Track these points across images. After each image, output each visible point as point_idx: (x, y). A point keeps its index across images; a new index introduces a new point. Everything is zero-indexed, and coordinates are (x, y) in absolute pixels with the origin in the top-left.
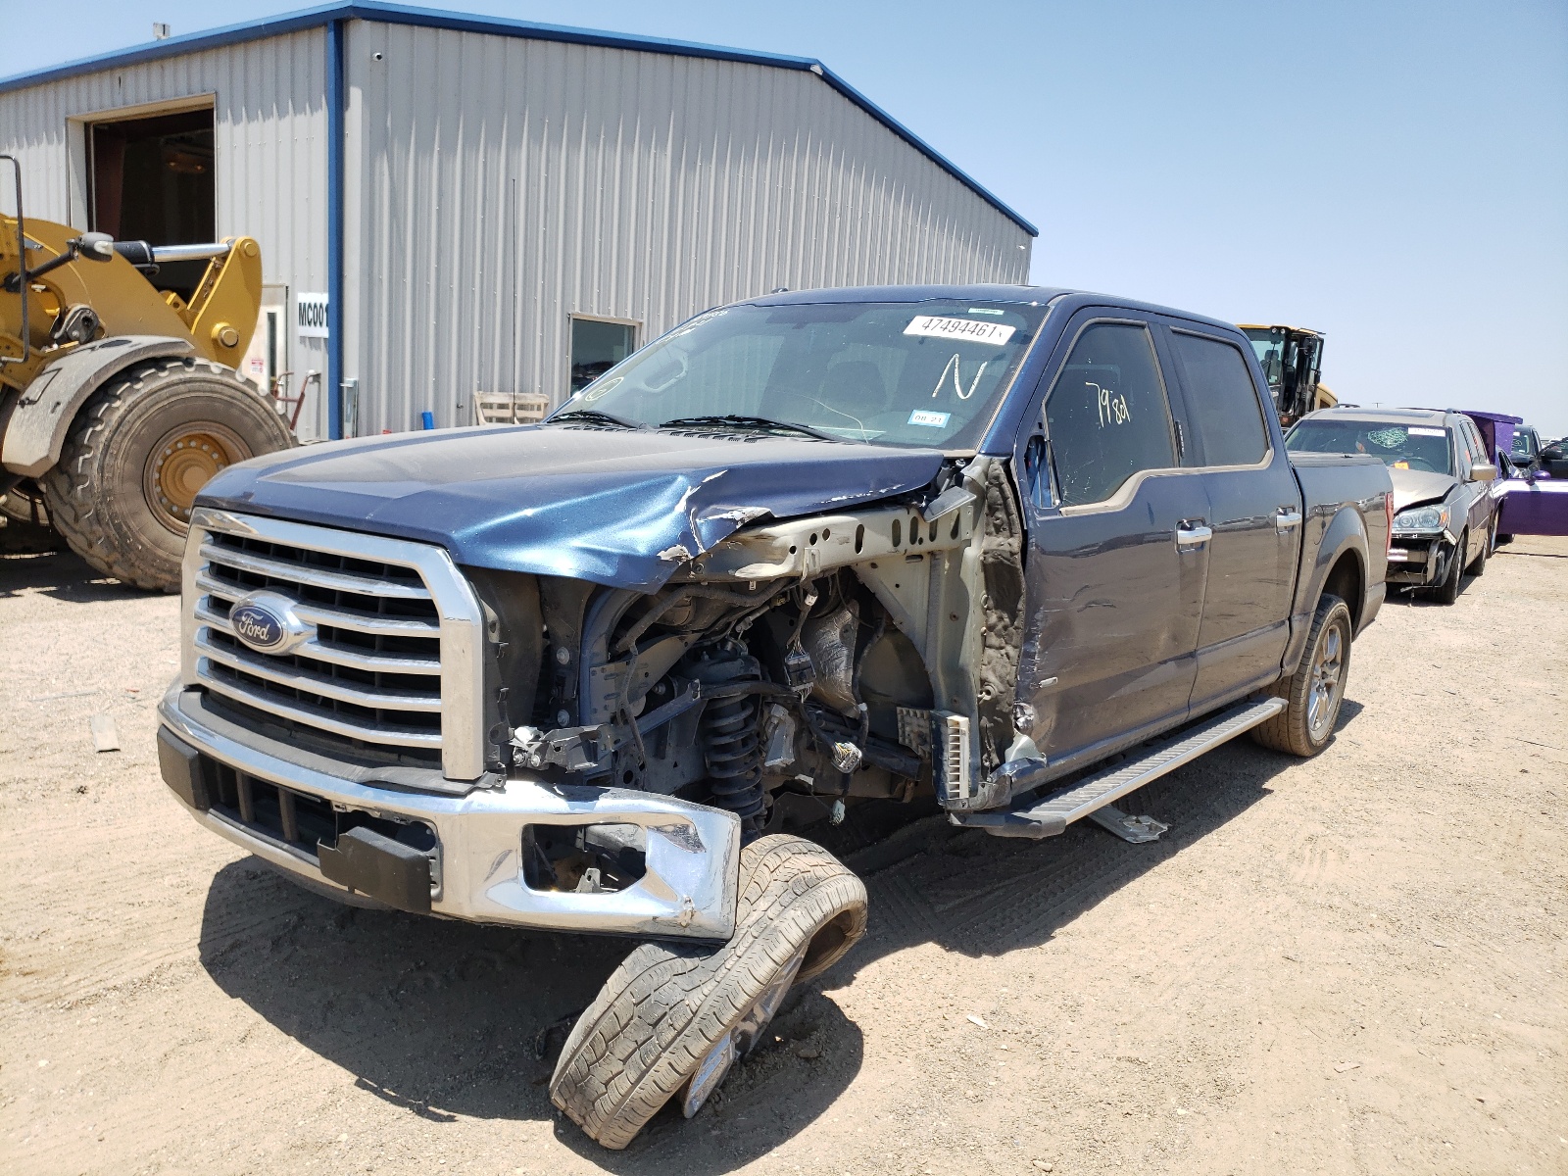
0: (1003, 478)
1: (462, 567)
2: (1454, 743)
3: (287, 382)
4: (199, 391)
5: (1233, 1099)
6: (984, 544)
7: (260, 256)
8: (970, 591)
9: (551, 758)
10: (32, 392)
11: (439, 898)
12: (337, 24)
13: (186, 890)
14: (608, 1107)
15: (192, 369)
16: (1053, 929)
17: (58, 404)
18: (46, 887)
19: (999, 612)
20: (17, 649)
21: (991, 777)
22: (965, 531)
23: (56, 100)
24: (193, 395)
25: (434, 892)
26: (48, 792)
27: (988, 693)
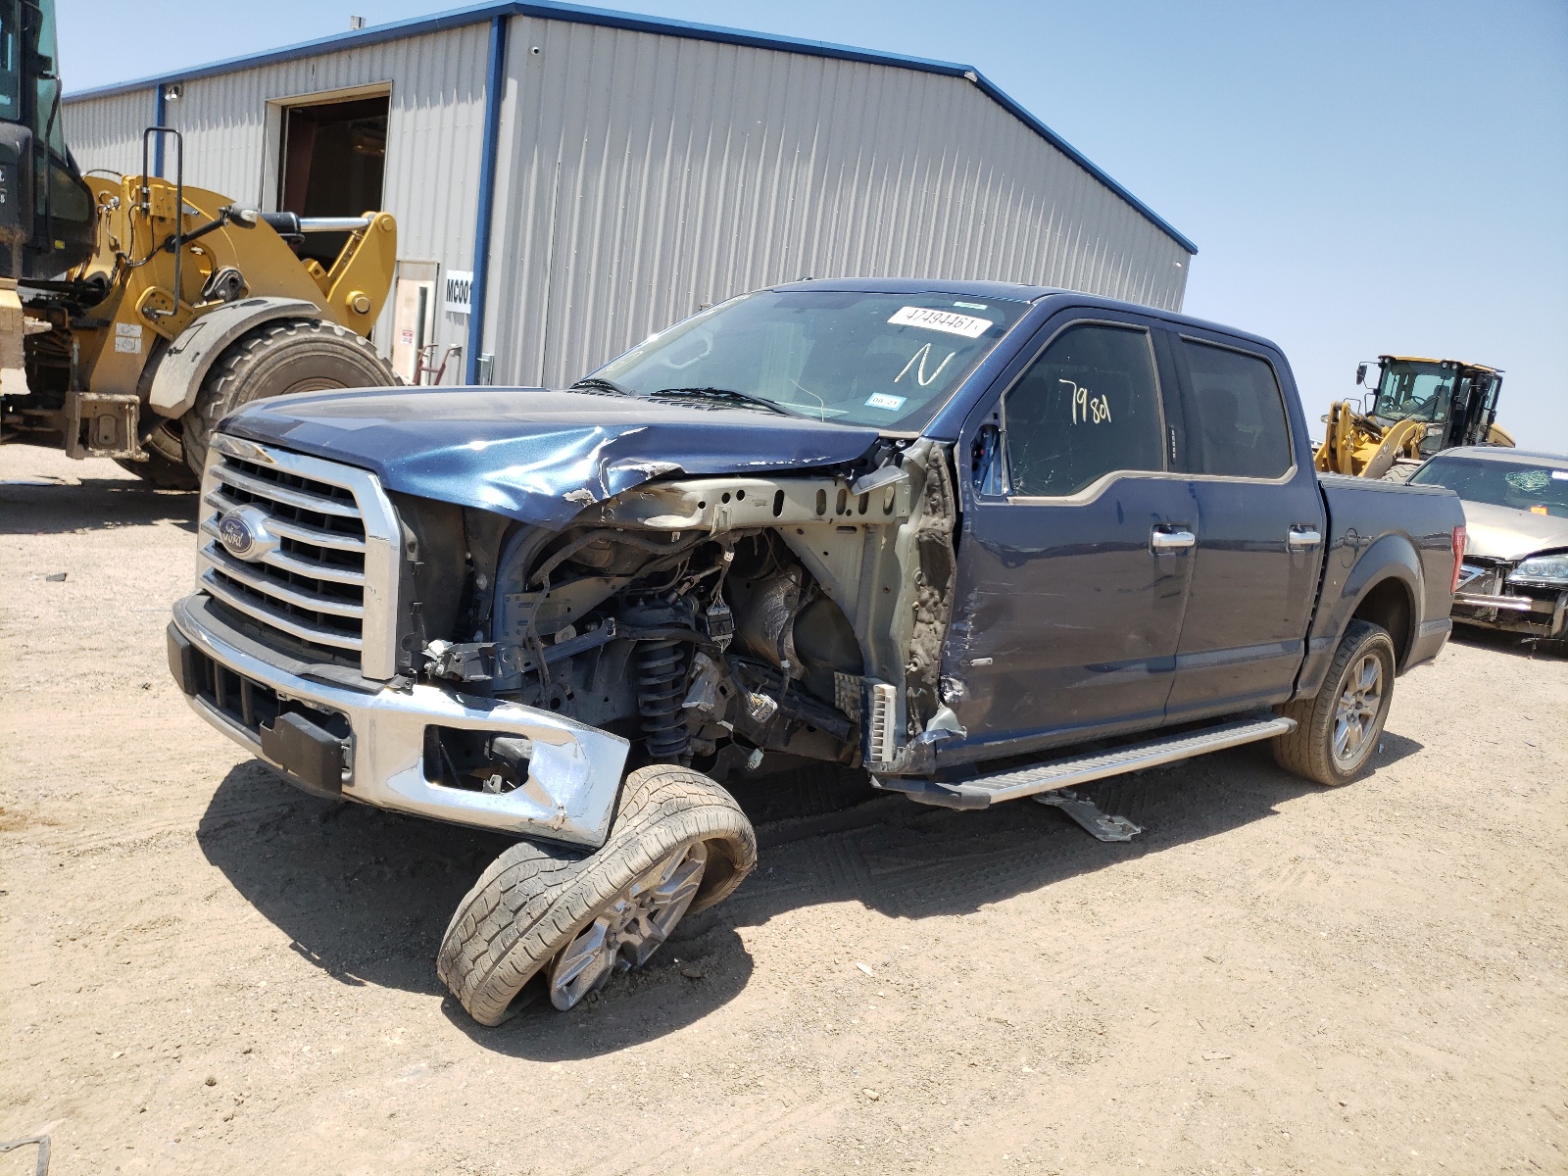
0: (943, 462)
1: (389, 492)
2: (1508, 792)
3: (432, 354)
4: (322, 351)
5: (1084, 1067)
6: (921, 523)
7: (396, 231)
8: (902, 567)
9: (452, 668)
10: (179, 343)
11: (350, 782)
12: (501, 20)
13: (203, 776)
14: (475, 982)
15: (318, 330)
16: (982, 902)
17: (198, 354)
18: (91, 760)
19: (931, 588)
20: (137, 568)
21: (912, 745)
22: (901, 509)
23: (259, 83)
24: (317, 353)
25: (345, 776)
26: (118, 685)
27: (916, 665)
